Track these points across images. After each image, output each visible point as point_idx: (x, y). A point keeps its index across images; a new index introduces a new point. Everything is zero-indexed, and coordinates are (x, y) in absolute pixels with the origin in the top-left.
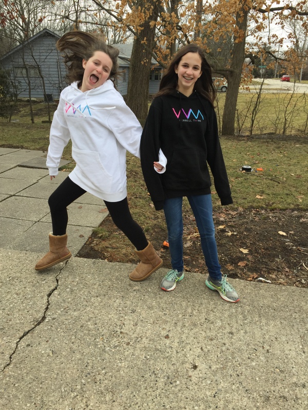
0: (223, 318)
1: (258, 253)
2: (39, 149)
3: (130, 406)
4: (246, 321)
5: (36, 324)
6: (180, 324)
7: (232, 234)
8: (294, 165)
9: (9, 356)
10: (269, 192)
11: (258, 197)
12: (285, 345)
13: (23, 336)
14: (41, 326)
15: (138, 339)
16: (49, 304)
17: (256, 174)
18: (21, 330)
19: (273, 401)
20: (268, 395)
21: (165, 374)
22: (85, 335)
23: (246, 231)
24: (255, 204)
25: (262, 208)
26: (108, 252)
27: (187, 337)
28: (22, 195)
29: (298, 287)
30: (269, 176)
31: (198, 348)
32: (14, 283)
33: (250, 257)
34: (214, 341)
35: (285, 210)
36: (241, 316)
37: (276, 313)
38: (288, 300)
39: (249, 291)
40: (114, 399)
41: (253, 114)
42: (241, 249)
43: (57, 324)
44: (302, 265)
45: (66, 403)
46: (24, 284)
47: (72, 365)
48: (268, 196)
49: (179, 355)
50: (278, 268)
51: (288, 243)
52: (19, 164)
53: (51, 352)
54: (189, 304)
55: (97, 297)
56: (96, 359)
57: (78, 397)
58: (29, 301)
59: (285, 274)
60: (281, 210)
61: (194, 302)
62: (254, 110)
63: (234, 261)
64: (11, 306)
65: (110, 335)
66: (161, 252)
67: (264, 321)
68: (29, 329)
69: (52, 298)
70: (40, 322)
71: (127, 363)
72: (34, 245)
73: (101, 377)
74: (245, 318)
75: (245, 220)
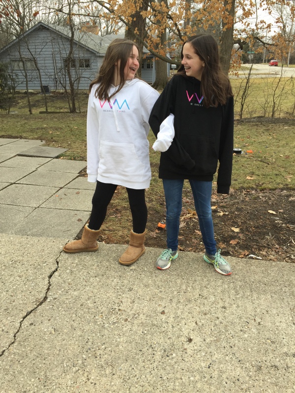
0: (216, 294)
1: (249, 231)
2: (37, 139)
3: (129, 378)
4: (238, 296)
5: (38, 304)
6: (175, 300)
7: (224, 214)
8: (283, 146)
9: (14, 335)
10: (260, 173)
11: (248, 178)
12: (276, 318)
13: (26, 316)
14: (43, 305)
15: (135, 316)
16: (50, 285)
17: (247, 156)
18: (24, 310)
19: (265, 371)
20: (260, 364)
21: (162, 347)
22: (85, 313)
23: (237, 211)
24: (245, 185)
25: (252, 188)
26: (105, 234)
27: (182, 313)
28: (22, 183)
29: (287, 262)
30: (259, 157)
31: (192, 323)
32: (16, 266)
33: (241, 236)
34: (208, 315)
35: (274, 190)
36: (233, 291)
37: (267, 288)
38: (278, 274)
39: (241, 268)
40: (114, 372)
41: (242, 98)
42: (233, 228)
43: (58, 303)
44: (291, 242)
45: (68, 377)
46: (26, 267)
47: (73, 342)
48: (258, 177)
49: (175, 330)
50: (268, 245)
51: (278, 221)
52: (18, 153)
53: (53, 330)
54: (183, 281)
55: (96, 277)
56: (96, 335)
57: (80, 371)
58: (31, 282)
59: (275, 251)
60: (270, 189)
61: (188, 279)
62: (244, 94)
63: (226, 240)
64: (14, 288)
65: (109, 312)
66: (156, 233)
67: (255, 296)
68: (32, 309)
69: (53, 279)
70: (42, 302)
71: (125, 338)
72: (35, 230)
73: (101, 352)
74: (237, 293)
75: (236, 201)
